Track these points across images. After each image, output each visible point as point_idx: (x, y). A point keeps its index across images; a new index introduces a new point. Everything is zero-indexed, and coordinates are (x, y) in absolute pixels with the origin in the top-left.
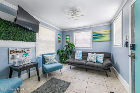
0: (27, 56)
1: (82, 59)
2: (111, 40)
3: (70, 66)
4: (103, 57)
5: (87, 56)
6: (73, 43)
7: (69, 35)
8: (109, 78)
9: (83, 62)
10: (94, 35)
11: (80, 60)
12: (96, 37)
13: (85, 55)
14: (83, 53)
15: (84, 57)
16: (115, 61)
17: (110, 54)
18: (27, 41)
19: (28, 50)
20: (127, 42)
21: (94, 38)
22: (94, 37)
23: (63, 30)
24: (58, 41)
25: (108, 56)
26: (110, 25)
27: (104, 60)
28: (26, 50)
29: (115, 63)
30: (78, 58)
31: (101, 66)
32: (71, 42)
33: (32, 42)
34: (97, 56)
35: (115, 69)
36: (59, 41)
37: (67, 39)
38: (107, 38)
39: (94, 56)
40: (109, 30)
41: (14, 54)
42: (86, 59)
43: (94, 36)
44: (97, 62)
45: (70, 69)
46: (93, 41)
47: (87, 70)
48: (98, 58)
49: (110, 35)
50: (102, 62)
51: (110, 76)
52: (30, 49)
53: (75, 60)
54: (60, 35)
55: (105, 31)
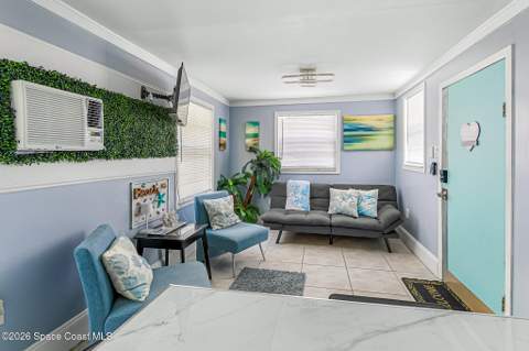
0: (162, 206)
1: (312, 209)
2: (395, 148)
3: (278, 232)
4: (375, 200)
5: (328, 197)
6: (273, 153)
7: (256, 124)
9: (318, 216)
10: (346, 127)
11: (307, 213)
12: (352, 134)
13: (320, 196)
14: (312, 188)
15: (318, 201)
16: (407, 210)
17: (393, 189)
19: (163, 186)
21: (346, 140)
22: (345, 136)
23: (232, 101)
24: (220, 145)
25: (389, 196)
26: (394, 103)
27: (378, 209)
28: (159, 184)
29: (407, 216)
30: (299, 207)
31: (375, 226)
32: (263, 147)
34: (360, 199)
35: (406, 231)
36: (222, 146)
38: (383, 141)
39: (350, 196)
40: (391, 117)
41: (140, 200)
42: (326, 207)
43: (345, 130)
44: (361, 215)
45: (277, 242)
46: (342, 149)
47: (331, 243)
48: (362, 204)
49: (391, 132)
50: (376, 215)
51: (397, 252)
52: (166, 183)
53: (288, 212)
54: (225, 121)
55: (380, 117)
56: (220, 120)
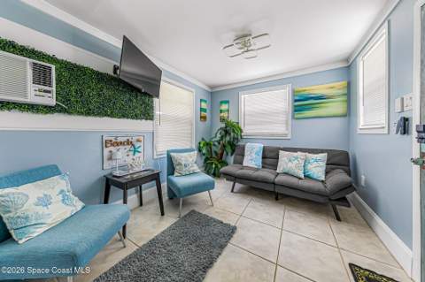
0: (137, 155)
1: (263, 167)
2: (349, 113)
3: (232, 183)
4: (323, 164)
5: (277, 158)
6: (238, 123)
7: (227, 102)
8: (343, 227)
9: (267, 174)
10: (297, 98)
11: (257, 170)
12: (302, 104)
13: (270, 157)
14: (265, 150)
15: (268, 161)
16: (363, 177)
17: (346, 154)
18: (136, 117)
19: (138, 140)
20: (406, 120)
21: (297, 109)
22: (295, 106)
23: (212, 87)
24: (201, 117)
25: (340, 161)
26: (348, 68)
27: (327, 173)
28: (134, 139)
29: (363, 183)
30: (252, 164)
31: (319, 190)
32: (232, 119)
33: (146, 119)
34: (306, 161)
35: (361, 200)
36: (203, 118)
37: (221, 111)
38: (336, 107)
39: (296, 158)
40: (344, 83)
41: (112, 149)
42: (275, 166)
43: (296, 101)
44: (307, 177)
45: (232, 191)
46: (293, 118)
48: (309, 166)
49: (345, 98)
50: (323, 178)
51: (346, 221)
52: (142, 138)
53: (243, 168)
54: (205, 101)
55: (332, 85)
56: (201, 100)
